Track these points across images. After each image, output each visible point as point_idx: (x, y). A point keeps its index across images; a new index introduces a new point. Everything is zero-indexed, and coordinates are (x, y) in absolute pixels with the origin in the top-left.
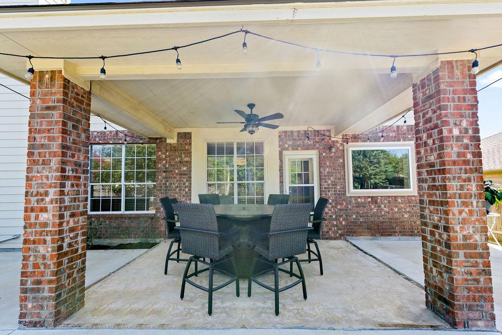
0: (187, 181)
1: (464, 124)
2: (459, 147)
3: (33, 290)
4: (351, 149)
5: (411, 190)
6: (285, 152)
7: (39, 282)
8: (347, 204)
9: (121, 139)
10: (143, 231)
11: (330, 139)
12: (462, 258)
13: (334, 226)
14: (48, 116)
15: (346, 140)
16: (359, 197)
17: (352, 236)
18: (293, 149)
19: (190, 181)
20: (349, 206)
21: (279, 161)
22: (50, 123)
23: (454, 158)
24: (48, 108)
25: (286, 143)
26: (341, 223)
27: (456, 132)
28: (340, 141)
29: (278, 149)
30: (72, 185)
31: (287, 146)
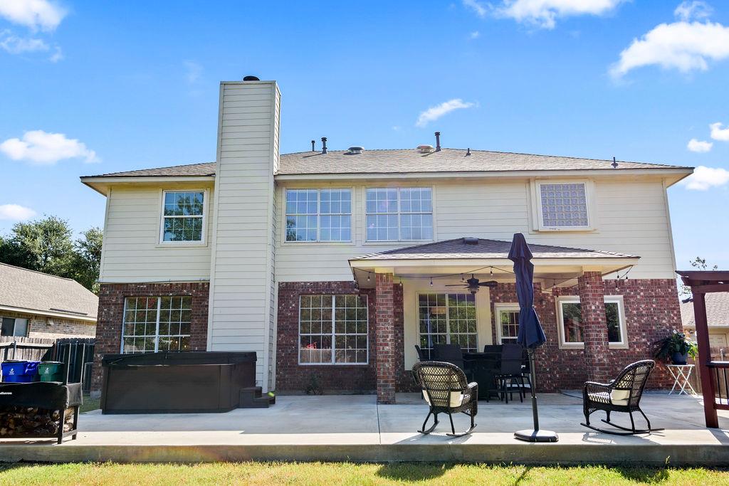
0: (400, 332)
1: (597, 303)
2: (595, 315)
3: (384, 386)
4: (561, 302)
5: (622, 343)
6: (496, 304)
7: (387, 382)
8: (560, 356)
9: (333, 290)
10: (357, 383)
11: (541, 292)
12: (598, 370)
13: (548, 379)
14: (386, 296)
15: (556, 293)
16: (572, 350)
17: (567, 389)
18: (504, 302)
19: (403, 332)
20: (563, 359)
21: (490, 313)
22: (387, 300)
23: (593, 320)
24: (386, 293)
25: (497, 295)
26: (555, 376)
27: (593, 308)
28: (551, 294)
29: (489, 301)
31: (498, 298)
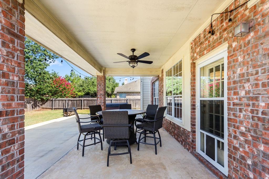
30: (100, 99)
